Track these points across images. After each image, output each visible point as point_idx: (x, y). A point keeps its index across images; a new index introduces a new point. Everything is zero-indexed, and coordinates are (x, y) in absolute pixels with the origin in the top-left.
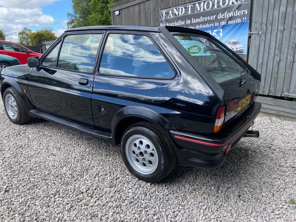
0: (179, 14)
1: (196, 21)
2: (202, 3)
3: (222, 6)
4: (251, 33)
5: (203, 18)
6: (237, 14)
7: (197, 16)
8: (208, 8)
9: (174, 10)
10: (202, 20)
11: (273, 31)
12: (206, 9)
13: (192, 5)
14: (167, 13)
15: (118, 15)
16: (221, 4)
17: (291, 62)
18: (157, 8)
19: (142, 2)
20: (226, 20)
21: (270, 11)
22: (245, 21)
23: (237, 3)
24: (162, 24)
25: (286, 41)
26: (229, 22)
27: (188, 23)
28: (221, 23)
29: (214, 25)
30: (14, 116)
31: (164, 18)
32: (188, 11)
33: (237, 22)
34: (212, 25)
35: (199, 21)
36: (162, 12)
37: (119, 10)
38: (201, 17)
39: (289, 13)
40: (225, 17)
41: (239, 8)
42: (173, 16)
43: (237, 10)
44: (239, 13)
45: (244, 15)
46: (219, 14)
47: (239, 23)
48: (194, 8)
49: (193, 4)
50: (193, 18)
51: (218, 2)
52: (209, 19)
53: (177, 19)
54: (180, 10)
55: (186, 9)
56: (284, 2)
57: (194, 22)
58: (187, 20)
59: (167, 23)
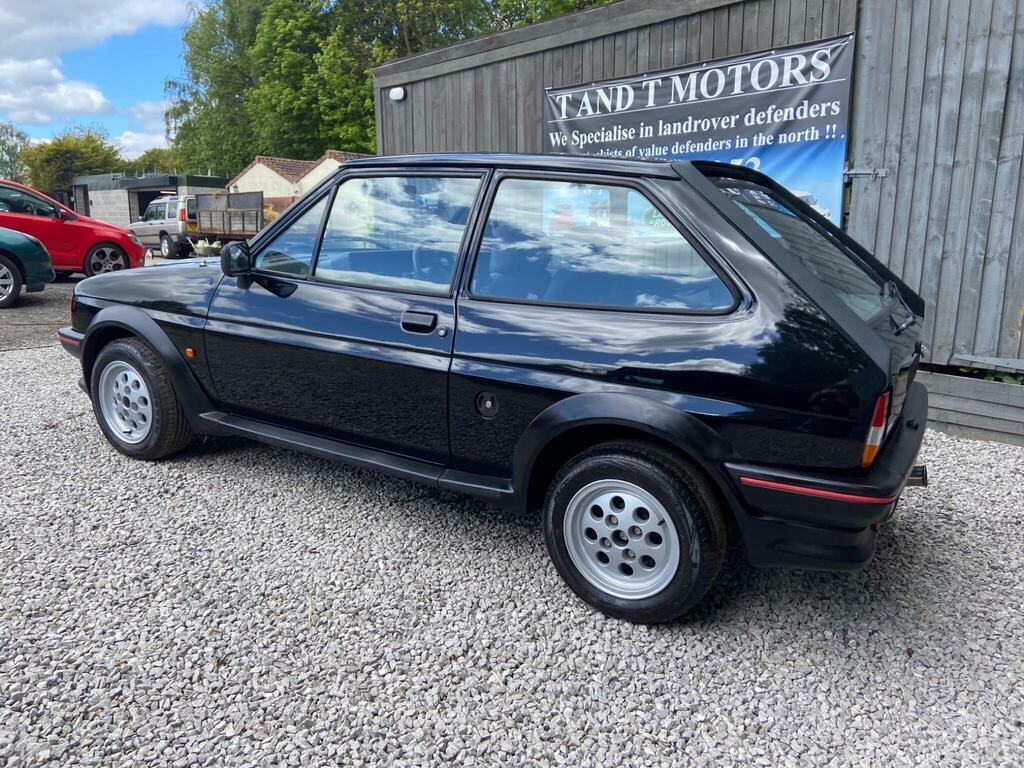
0: (614, 107)
1: (672, 131)
2: (693, 78)
3: (757, 87)
4: (852, 171)
5: (696, 123)
6: (808, 114)
7: (679, 114)
8: (711, 92)
9: (597, 94)
10: (693, 128)
11: (921, 169)
12: (707, 96)
13: (660, 81)
14: (575, 103)
15: (398, 101)
16: (754, 80)
17: (977, 261)
18: (540, 83)
19: (487, 65)
20: (773, 129)
21: (910, 109)
22: (834, 136)
23: (808, 79)
24: (557, 134)
25: (960, 200)
26: (781, 136)
27: (646, 136)
28: (755, 138)
29: (733, 144)
30: (130, 432)
31: (564, 116)
32: (647, 98)
33: (806, 139)
35: (682, 130)
36: (558, 97)
37: (403, 85)
38: (690, 118)
39: (971, 118)
40: (769, 121)
41: (813, 95)
42: (595, 110)
43: (806, 102)
44: (812, 109)
45: (830, 118)
46: (750, 112)
47: (815, 141)
48: (664, 91)
49: (663, 79)
50: (661, 122)
51: (746, 77)
52: (715, 126)
53: (609, 120)
54: (620, 93)
55: (640, 92)
56: (953, 85)
57: (665, 133)
58: (644, 126)
59: (576, 134)
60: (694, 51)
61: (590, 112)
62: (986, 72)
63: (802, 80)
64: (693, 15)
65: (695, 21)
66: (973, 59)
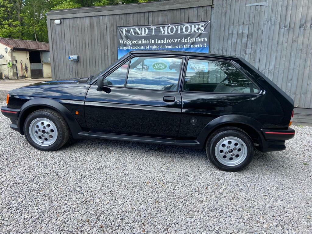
0: (141, 34)
1: (160, 42)
2: (166, 28)
3: (185, 32)
5: (167, 40)
6: (199, 40)
7: (162, 37)
8: (172, 32)
9: (136, 29)
10: (166, 42)
12: (170, 33)
13: (156, 28)
14: (128, 31)
16: (184, 30)
18: (115, 24)
19: (95, 16)
20: (190, 44)
21: (225, 41)
22: (206, 46)
23: (198, 31)
24: (122, 40)
26: (192, 45)
28: (185, 46)
29: (179, 47)
30: (43, 142)
31: (124, 35)
32: (152, 32)
33: (199, 47)
34: (176, 47)
35: (163, 42)
36: (122, 29)
37: (60, 19)
38: (166, 39)
40: (188, 41)
41: (200, 35)
42: (135, 34)
43: (198, 37)
45: (204, 42)
46: (183, 38)
47: (201, 48)
48: (157, 31)
50: (157, 39)
51: (182, 29)
52: (173, 42)
53: (140, 37)
54: (143, 30)
55: (150, 30)
56: (235, 36)
57: (158, 42)
58: (151, 40)
59: (129, 40)
60: (166, 20)
61: (133, 34)
62: (242, 33)
63: (197, 31)
64: (166, 10)
65: (166, 12)
66: (239, 30)
